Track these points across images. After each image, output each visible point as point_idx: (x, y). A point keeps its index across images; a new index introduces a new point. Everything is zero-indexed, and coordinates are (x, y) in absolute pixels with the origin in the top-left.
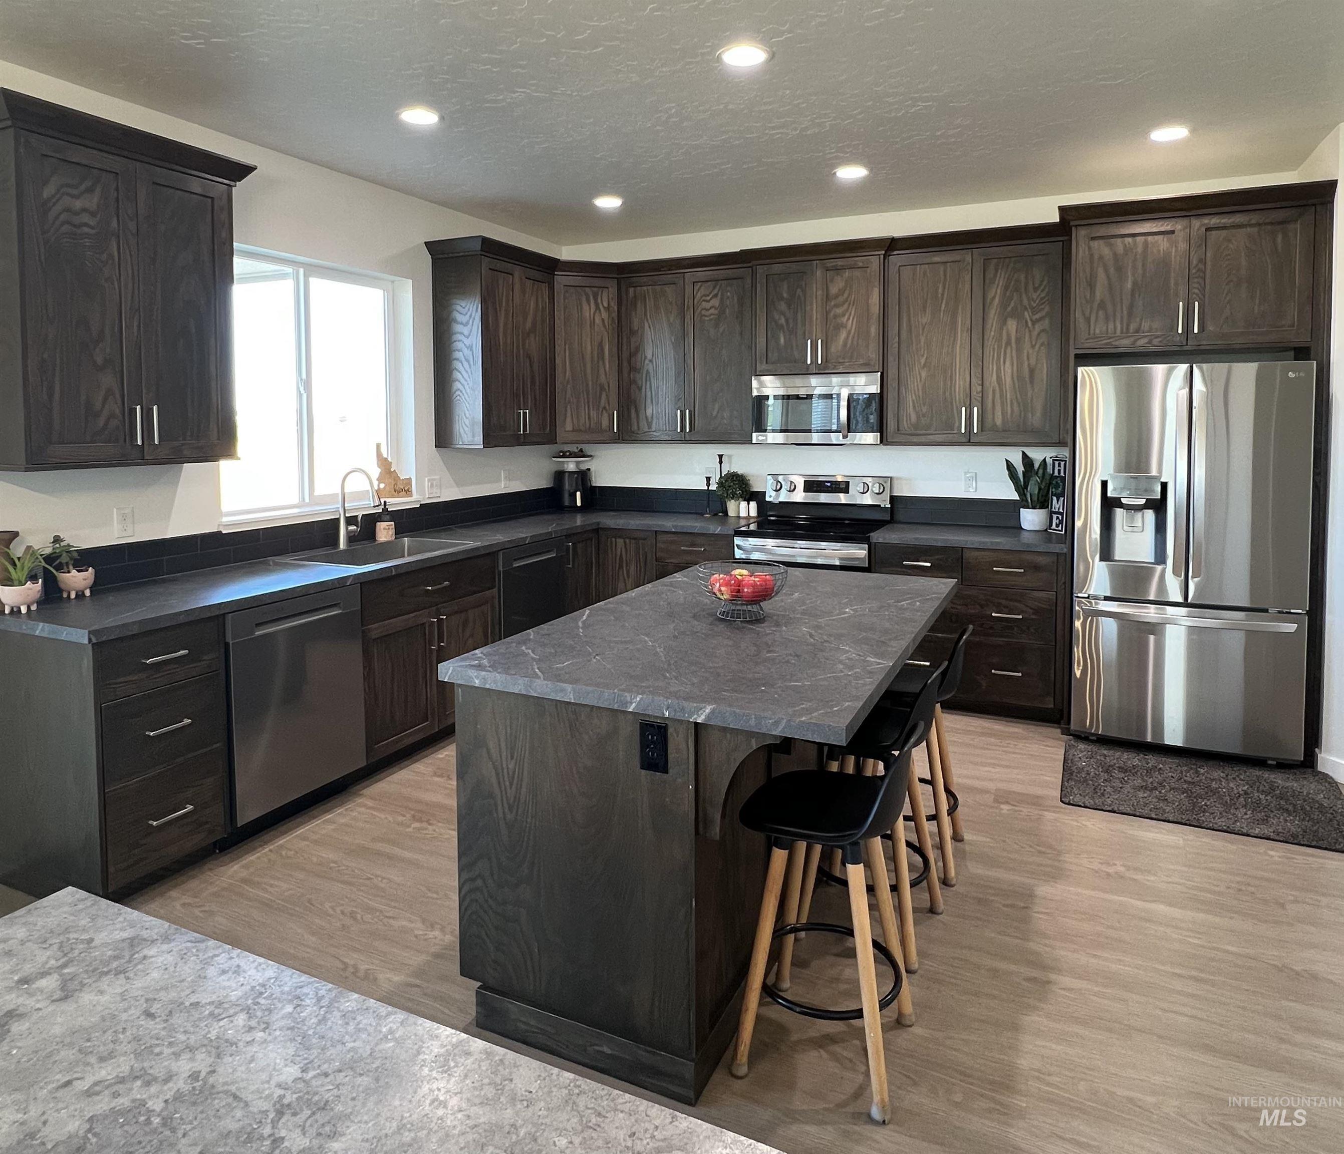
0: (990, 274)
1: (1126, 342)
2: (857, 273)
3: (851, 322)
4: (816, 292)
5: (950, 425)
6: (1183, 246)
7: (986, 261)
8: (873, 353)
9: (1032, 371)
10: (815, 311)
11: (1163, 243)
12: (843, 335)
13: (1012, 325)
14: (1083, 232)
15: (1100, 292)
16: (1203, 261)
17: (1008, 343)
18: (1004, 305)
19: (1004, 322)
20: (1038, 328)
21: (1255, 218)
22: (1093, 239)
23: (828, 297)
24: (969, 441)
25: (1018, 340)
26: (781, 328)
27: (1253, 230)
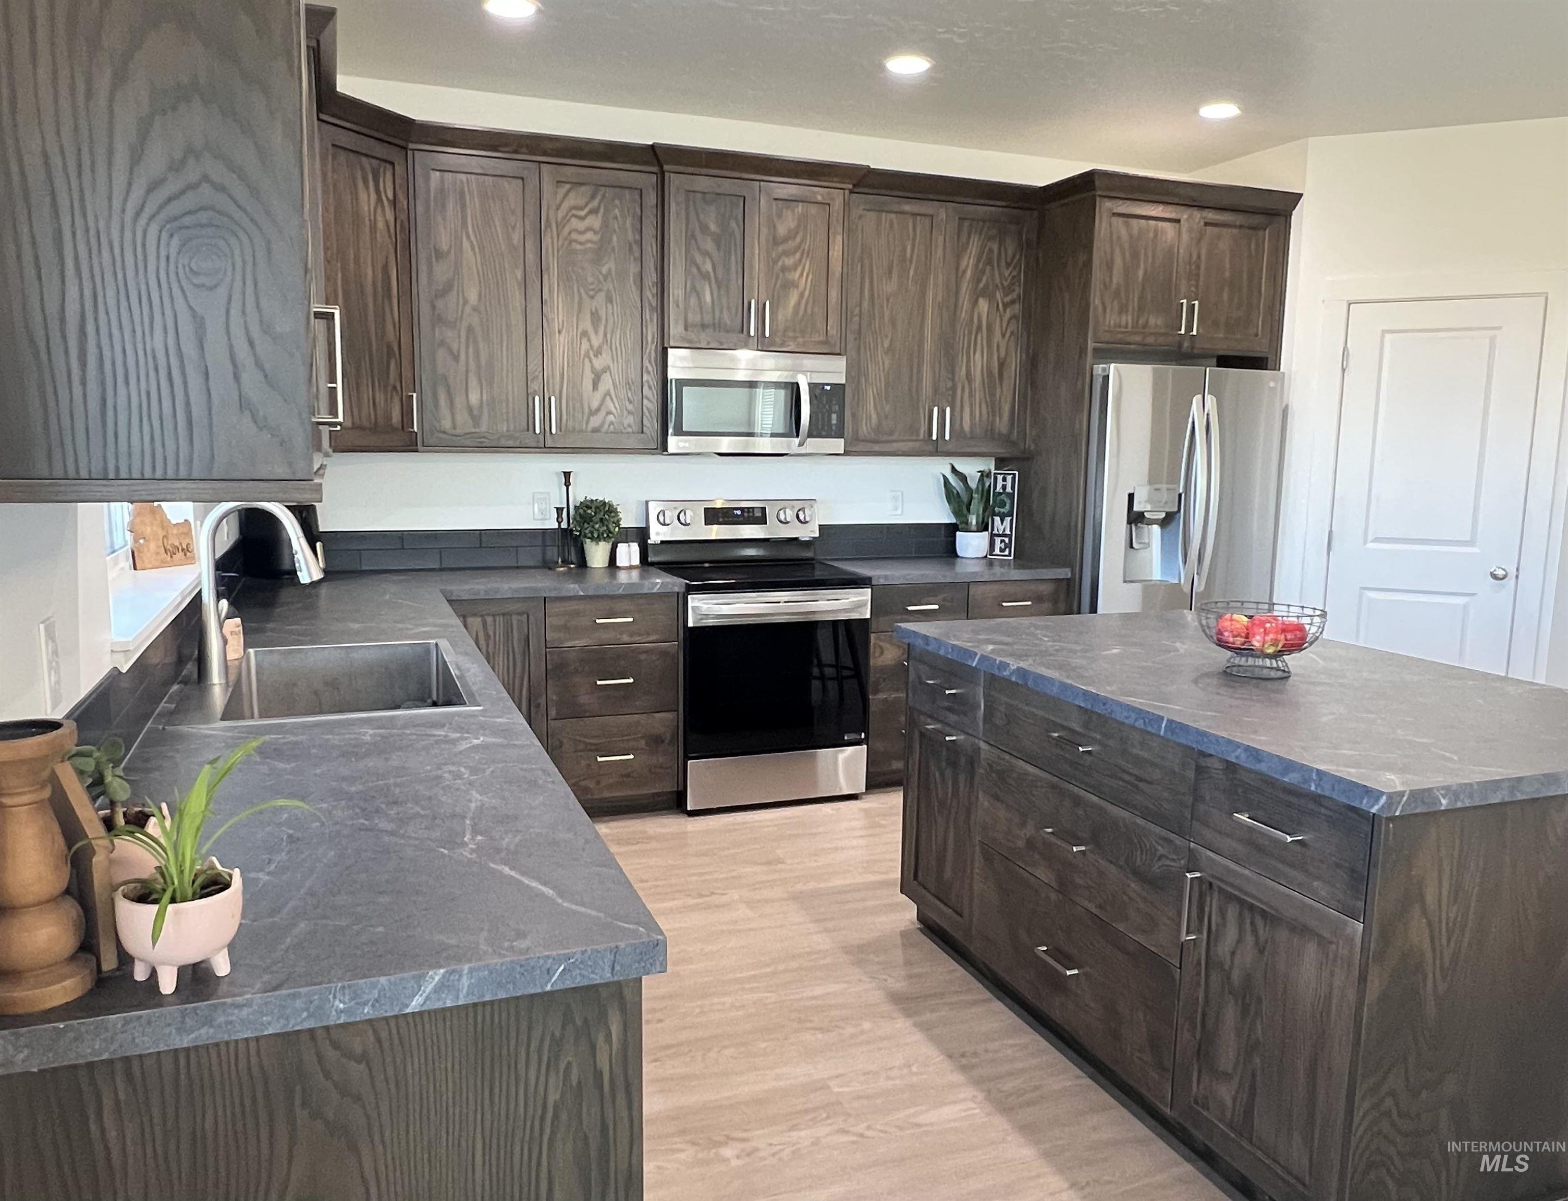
0: (964, 239)
2: (813, 210)
3: (803, 279)
4: (758, 228)
6: (1185, 236)
7: (960, 221)
8: (835, 327)
9: (1002, 365)
10: (758, 258)
11: (1169, 231)
13: (983, 305)
14: (1106, 205)
15: (1116, 277)
16: (1200, 258)
17: (979, 328)
18: (976, 281)
19: (975, 303)
20: (1009, 313)
21: (1239, 219)
22: (1115, 214)
23: (774, 240)
25: (989, 325)
26: (705, 276)
27: (1235, 231)
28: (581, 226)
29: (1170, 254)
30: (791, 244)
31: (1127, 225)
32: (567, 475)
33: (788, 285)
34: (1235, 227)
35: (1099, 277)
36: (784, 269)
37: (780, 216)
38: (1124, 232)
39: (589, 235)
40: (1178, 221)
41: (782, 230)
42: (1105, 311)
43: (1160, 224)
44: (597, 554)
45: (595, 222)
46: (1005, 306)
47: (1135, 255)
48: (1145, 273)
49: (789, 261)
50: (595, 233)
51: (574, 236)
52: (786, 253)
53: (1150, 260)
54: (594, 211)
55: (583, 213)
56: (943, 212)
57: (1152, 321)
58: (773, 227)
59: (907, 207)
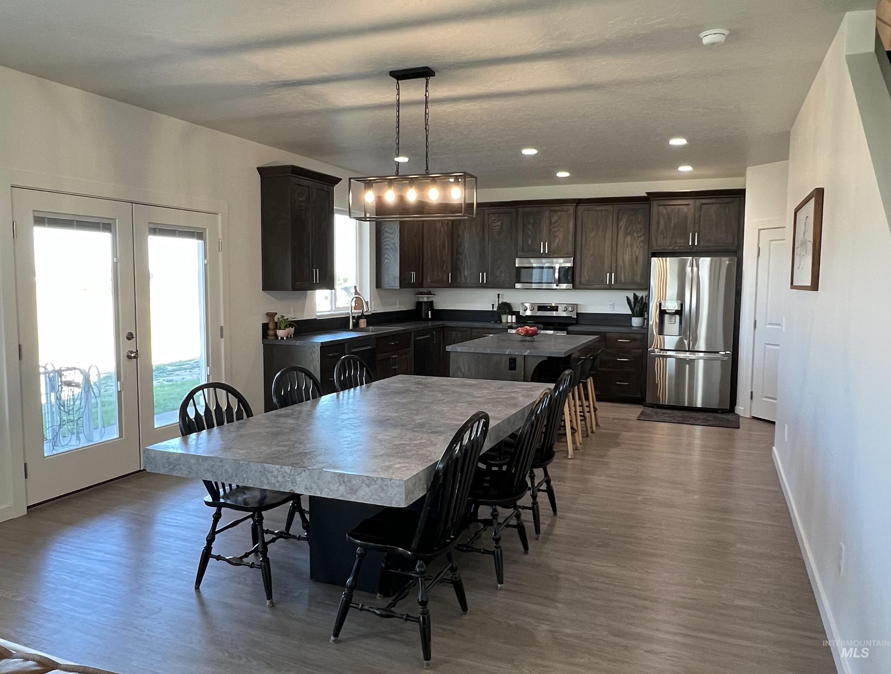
1: (671, 248)
2: (564, 213)
3: (560, 235)
4: (545, 221)
5: (603, 281)
6: (692, 210)
8: (570, 249)
9: (637, 258)
10: (545, 230)
11: (685, 208)
12: (557, 241)
13: (629, 238)
14: (656, 203)
15: (662, 227)
17: (627, 246)
18: (626, 230)
19: (625, 238)
20: (640, 240)
21: (718, 201)
22: (659, 205)
23: (551, 223)
24: (610, 288)
25: (632, 245)
26: (529, 236)
27: (718, 205)
28: (495, 225)
29: (686, 216)
30: (556, 225)
31: (666, 209)
32: (499, 295)
33: (555, 237)
34: (718, 204)
35: (654, 227)
36: (554, 232)
37: (553, 216)
38: (664, 211)
39: (497, 228)
40: (688, 205)
41: (553, 220)
42: (657, 239)
43: (681, 207)
44: (504, 317)
45: (499, 223)
46: (638, 237)
47: (669, 218)
48: (675, 224)
49: (556, 230)
50: (499, 226)
51: (494, 228)
52: (555, 227)
53: (677, 220)
54: (499, 221)
55: (495, 221)
56: (610, 208)
57: (678, 242)
59: (599, 208)
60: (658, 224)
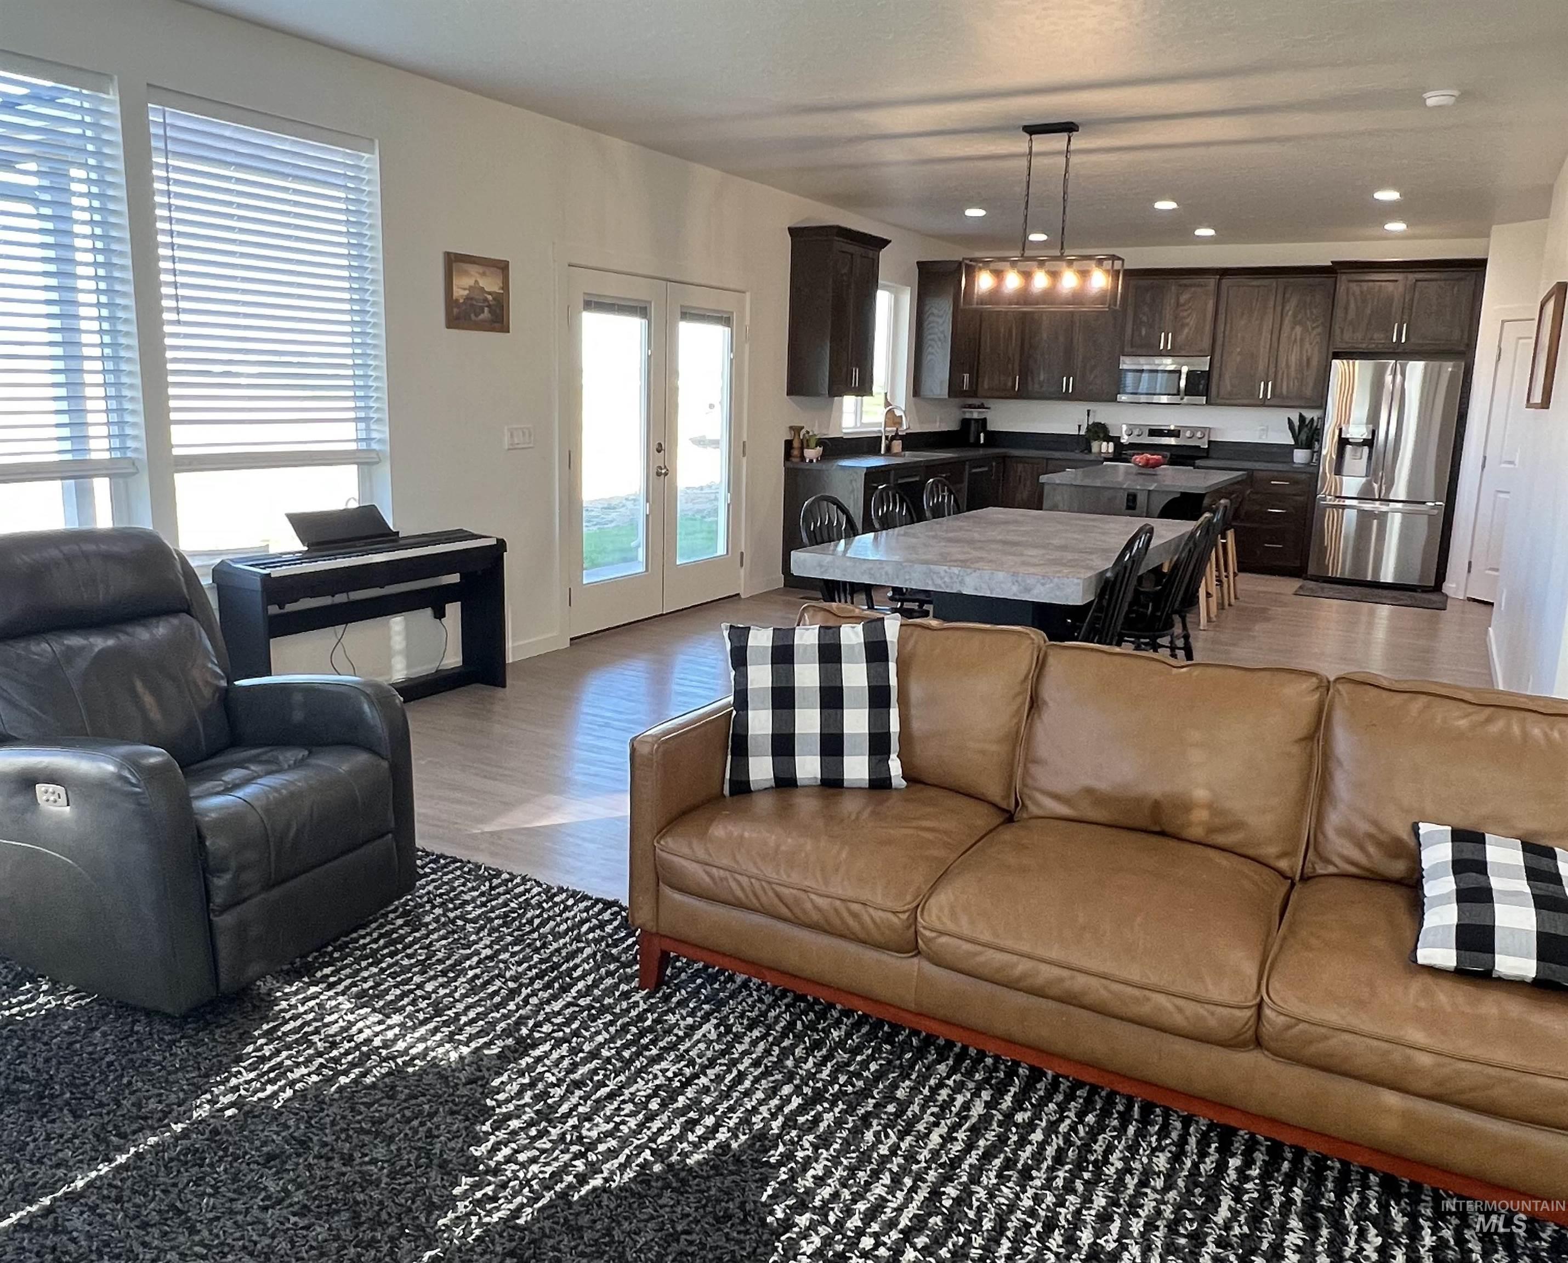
0: (1287, 295)
1: (1364, 346)
2: (1199, 290)
3: (1192, 321)
4: (1170, 300)
5: (1253, 392)
6: (1401, 289)
7: (1285, 288)
8: (1206, 343)
9: (1308, 360)
10: (1168, 314)
11: (1390, 286)
12: (1186, 330)
13: (1298, 329)
14: (1344, 277)
15: (1352, 314)
16: (1412, 300)
17: (1295, 341)
18: (1295, 316)
19: (1293, 328)
20: (1314, 332)
21: (1443, 276)
22: (1350, 281)
23: (1178, 304)
24: (1264, 404)
25: (1302, 340)
26: (1143, 323)
29: (1390, 299)
30: (1187, 307)
31: (1360, 286)
32: (1089, 411)
33: (1183, 326)
34: (1442, 280)
35: (1339, 313)
36: (1183, 318)
37: (1182, 293)
38: (1357, 290)
40: (1396, 281)
41: (1182, 300)
42: (1342, 332)
43: (1383, 283)
44: (1095, 446)
46: (1313, 329)
47: (1364, 301)
48: (1372, 310)
49: (1185, 314)
52: (1184, 310)
53: (1376, 303)
56: (1272, 282)
57: (1376, 336)
58: (1178, 299)
59: (1255, 283)
60: (1346, 309)
